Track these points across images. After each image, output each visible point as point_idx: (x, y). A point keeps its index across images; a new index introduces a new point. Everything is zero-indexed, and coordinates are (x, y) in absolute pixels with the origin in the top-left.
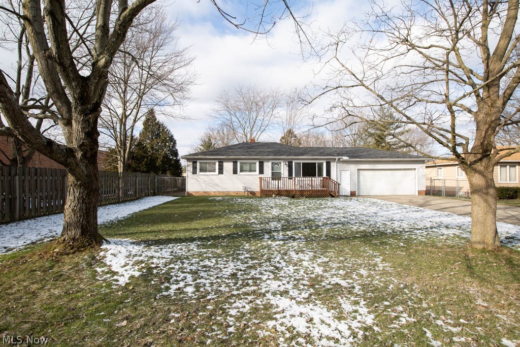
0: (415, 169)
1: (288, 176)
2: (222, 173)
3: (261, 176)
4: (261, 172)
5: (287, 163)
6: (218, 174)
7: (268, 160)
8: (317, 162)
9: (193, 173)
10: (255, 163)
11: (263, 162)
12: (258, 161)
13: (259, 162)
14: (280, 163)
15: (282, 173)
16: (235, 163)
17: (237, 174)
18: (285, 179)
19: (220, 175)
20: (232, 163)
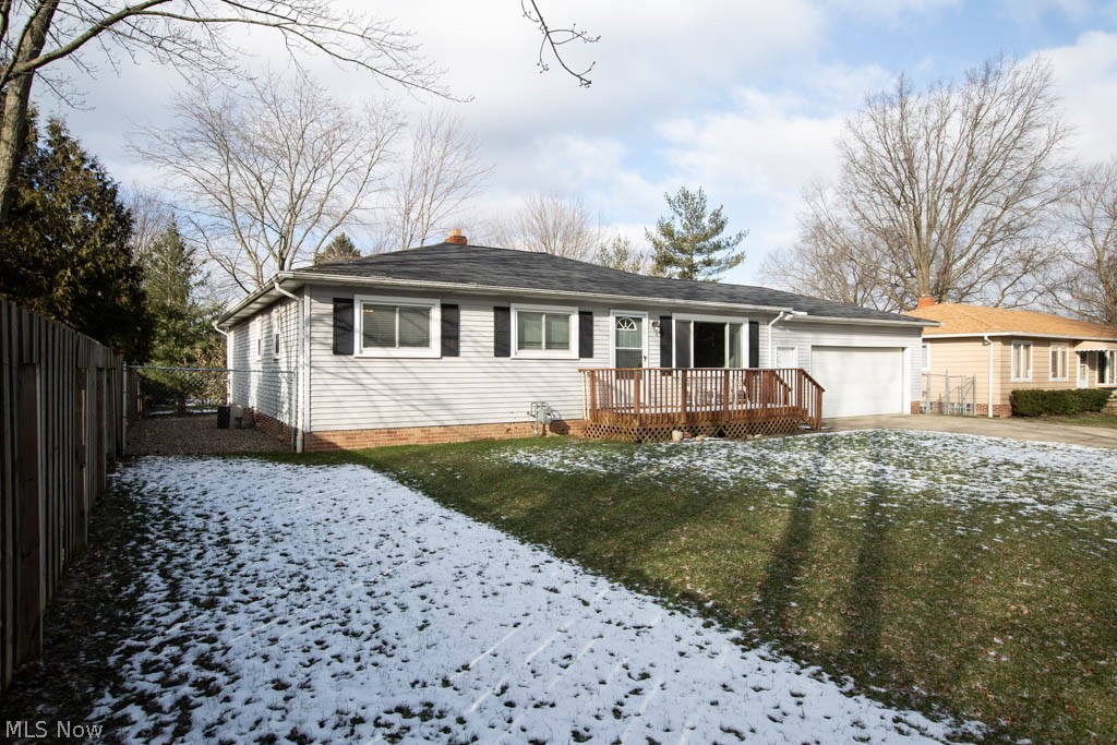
0: (903, 349)
1: (658, 366)
2: (456, 353)
3: (587, 363)
4: (586, 349)
5: (658, 322)
6: (436, 354)
7: (607, 308)
8: (726, 320)
9: (336, 351)
10: (567, 318)
11: (591, 314)
12: (576, 309)
13: (581, 313)
14: (639, 320)
15: (645, 353)
16: (502, 313)
17: (508, 355)
18: (653, 373)
19: (445, 359)
20: (492, 314)
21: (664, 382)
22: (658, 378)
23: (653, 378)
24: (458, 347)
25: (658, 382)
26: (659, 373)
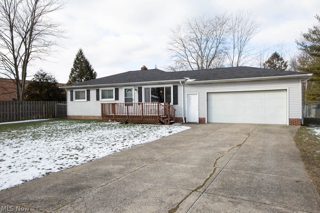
0: (287, 89)
1: (138, 102)
2: (89, 100)
3: (117, 102)
4: (117, 98)
5: (137, 89)
6: (86, 101)
7: (122, 87)
8: (164, 86)
9: (71, 101)
10: (112, 90)
11: (118, 89)
13: (115, 89)
14: (132, 89)
15: (133, 98)
16: (98, 91)
17: (99, 100)
18: (135, 104)
19: (88, 101)
20: (96, 91)
21: (139, 107)
22: (137, 106)
23: (135, 106)
24: (90, 99)
25: (137, 107)
26: (137, 104)
